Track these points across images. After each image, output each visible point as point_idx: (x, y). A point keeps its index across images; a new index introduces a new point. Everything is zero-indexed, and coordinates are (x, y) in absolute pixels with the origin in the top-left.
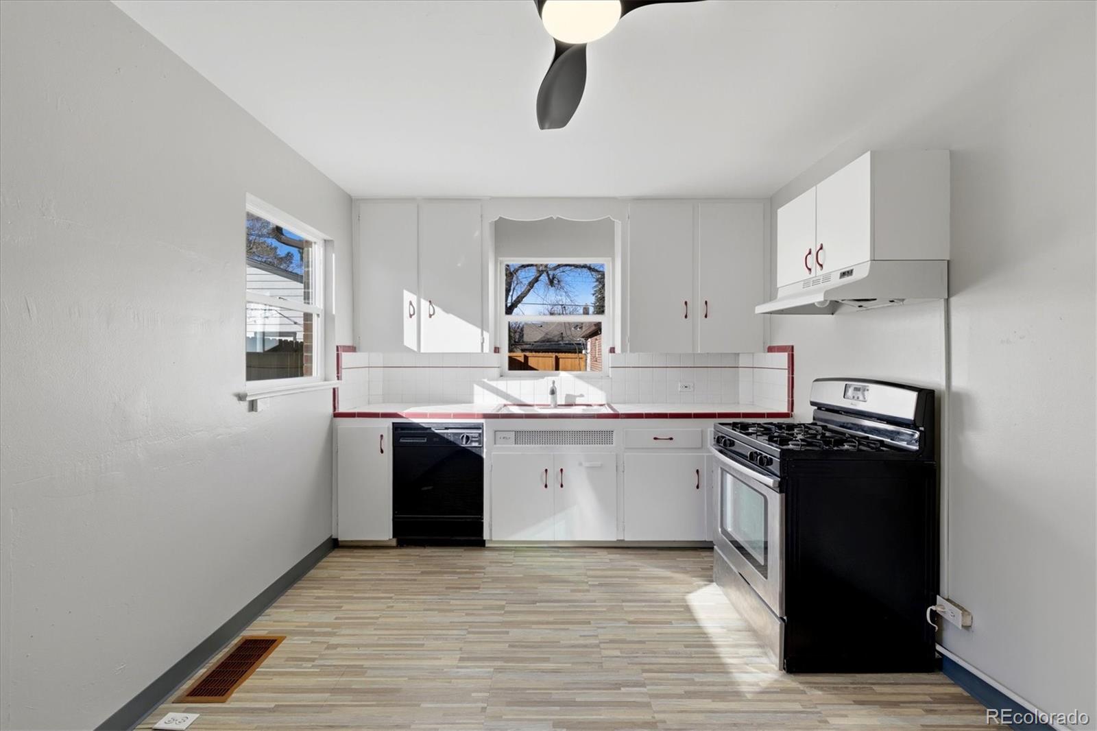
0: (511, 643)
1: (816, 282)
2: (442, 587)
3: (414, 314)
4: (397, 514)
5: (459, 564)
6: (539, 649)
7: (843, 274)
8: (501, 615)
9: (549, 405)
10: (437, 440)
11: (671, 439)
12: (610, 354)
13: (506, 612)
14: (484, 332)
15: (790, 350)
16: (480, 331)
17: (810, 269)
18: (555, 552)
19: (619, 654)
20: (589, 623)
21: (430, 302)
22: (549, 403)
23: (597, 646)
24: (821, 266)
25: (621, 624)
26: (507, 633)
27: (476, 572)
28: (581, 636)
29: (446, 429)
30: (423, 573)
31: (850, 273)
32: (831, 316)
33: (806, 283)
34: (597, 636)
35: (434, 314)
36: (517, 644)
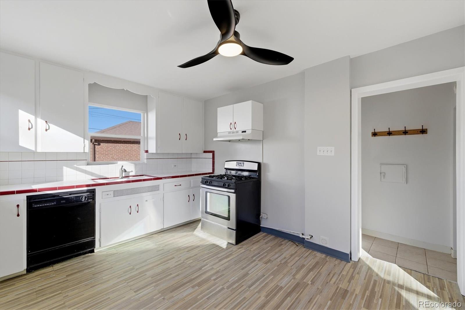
0: (151, 277)
1: (233, 133)
2: (91, 275)
3: (32, 128)
4: (29, 253)
5: (87, 264)
6: (164, 273)
7: (243, 132)
8: (135, 271)
9: (118, 178)
10: (64, 201)
11: (181, 185)
12: (145, 153)
13: (137, 269)
14: (85, 140)
15: (213, 152)
16: (83, 139)
17: (231, 129)
18: (135, 242)
19: (192, 261)
20: (174, 258)
21: (46, 122)
22: (119, 176)
23: (184, 262)
24: (235, 128)
25: (185, 253)
26: (146, 275)
27: (103, 263)
28: (175, 262)
29: (70, 194)
30: (67, 276)
31: (245, 132)
32: (229, 142)
33: (229, 133)
34: (180, 260)
35: (49, 129)
36: (154, 276)
